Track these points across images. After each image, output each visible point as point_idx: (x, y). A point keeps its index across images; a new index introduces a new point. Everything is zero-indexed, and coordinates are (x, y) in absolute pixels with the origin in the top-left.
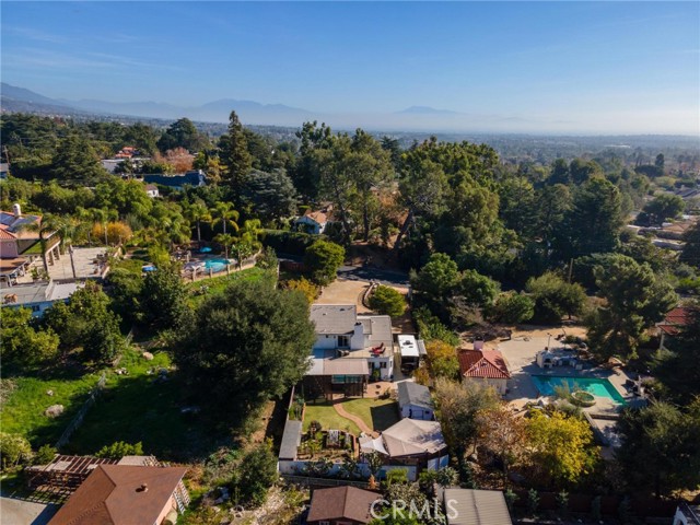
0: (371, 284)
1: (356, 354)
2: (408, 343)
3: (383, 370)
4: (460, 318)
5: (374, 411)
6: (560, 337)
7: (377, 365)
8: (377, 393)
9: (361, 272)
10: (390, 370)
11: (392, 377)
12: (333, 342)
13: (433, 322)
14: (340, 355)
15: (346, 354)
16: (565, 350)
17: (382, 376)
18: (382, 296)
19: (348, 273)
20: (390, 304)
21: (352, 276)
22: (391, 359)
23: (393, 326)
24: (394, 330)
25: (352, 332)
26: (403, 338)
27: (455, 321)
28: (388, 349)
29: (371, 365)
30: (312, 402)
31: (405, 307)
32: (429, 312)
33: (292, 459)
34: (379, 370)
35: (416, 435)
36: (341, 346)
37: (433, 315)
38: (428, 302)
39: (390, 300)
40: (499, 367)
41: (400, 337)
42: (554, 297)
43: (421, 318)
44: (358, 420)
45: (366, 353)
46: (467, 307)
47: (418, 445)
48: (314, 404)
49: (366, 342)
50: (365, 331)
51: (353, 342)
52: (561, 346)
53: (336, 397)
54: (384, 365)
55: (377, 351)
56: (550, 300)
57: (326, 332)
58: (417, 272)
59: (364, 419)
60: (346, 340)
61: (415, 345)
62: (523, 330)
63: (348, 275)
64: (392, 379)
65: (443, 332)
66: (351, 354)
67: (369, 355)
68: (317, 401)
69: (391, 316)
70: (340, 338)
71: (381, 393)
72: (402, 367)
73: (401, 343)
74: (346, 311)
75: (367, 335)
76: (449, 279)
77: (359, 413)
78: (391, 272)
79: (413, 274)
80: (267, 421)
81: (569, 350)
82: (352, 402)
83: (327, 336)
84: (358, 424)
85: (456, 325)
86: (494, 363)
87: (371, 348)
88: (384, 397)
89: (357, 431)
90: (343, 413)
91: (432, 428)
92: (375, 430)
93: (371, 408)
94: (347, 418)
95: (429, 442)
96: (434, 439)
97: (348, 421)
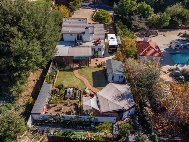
0: (96, 10)
1: (86, 44)
2: (112, 38)
3: (99, 52)
4: (136, 26)
5: (94, 74)
6: (180, 34)
7: (97, 50)
8: (96, 64)
9: (92, 6)
10: (103, 52)
11: (104, 55)
12: (74, 38)
13: (124, 28)
14: (77, 45)
15: (80, 44)
16: (183, 40)
17: (99, 55)
18: (100, 14)
19: (86, 6)
20: (104, 19)
21: (88, 7)
22: (104, 47)
23: (105, 30)
24: (105, 32)
25: (84, 33)
26: (110, 36)
27: (133, 27)
28: (102, 41)
29: (94, 50)
30: (62, 69)
31: (111, 21)
32: (122, 23)
33: (40, 114)
34: (97, 52)
35: (116, 95)
36: (79, 40)
37: (124, 24)
38: (122, 18)
39: (104, 16)
40: (157, 50)
41: (109, 35)
42: (179, 16)
43: (118, 26)
44: (85, 80)
45: (91, 44)
46: (140, 21)
47: (117, 103)
48: (64, 70)
49: (91, 38)
50: (90, 32)
51: (85, 38)
52: (181, 38)
53: (75, 66)
54: (100, 50)
55: (97, 43)
56: (177, 17)
57: (70, 32)
58: (117, 4)
59: (89, 79)
60: (81, 37)
61: (115, 39)
62: (162, 31)
63: (86, 7)
64: (104, 56)
65: (128, 32)
66: (83, 44)
67: (92, 45)
68: (66, 69)
69: (105, 25)
70: (78, 36)
71: (98, 64)
72: (109, 50)
73: (109, 38)
74: (81, 21)
75: (92, 34)
76: (132, 7)
77: (86, 76)
78: (105, 6)
79: (115, 6)
80: (36, 82)
81: (185, 40)
82: (83, 69)
83: (71, 35)
84: (85, 83)
85: (133, 29)
86: (155, 48)
87: (93, 41)
88: (99, 66)
89: (84, 87)
90: (78, 76)
91: (126, 89)
92: (93, 86)
93: (93, 72)
94: (80, 79)
95: (124, 100)
96: (127, 98)
97: (80, 80)
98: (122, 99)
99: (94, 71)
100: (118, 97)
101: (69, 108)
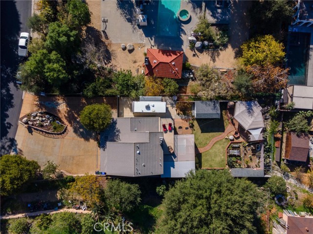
5: (204, 131)
71: (188, 126)
77: (208, 139)
84: (218, 140)
89: (224, 140)
90: (208, 147)
91: (241, 105)
92: (224, 132)
93: (202, 132)
94: (213, 145)
95: (253, 109)
96: (251, 106)
97: (215, 145)
98: (252, 110)
99: (200, 131)
100: (249, 112)
101: (248, 151)
